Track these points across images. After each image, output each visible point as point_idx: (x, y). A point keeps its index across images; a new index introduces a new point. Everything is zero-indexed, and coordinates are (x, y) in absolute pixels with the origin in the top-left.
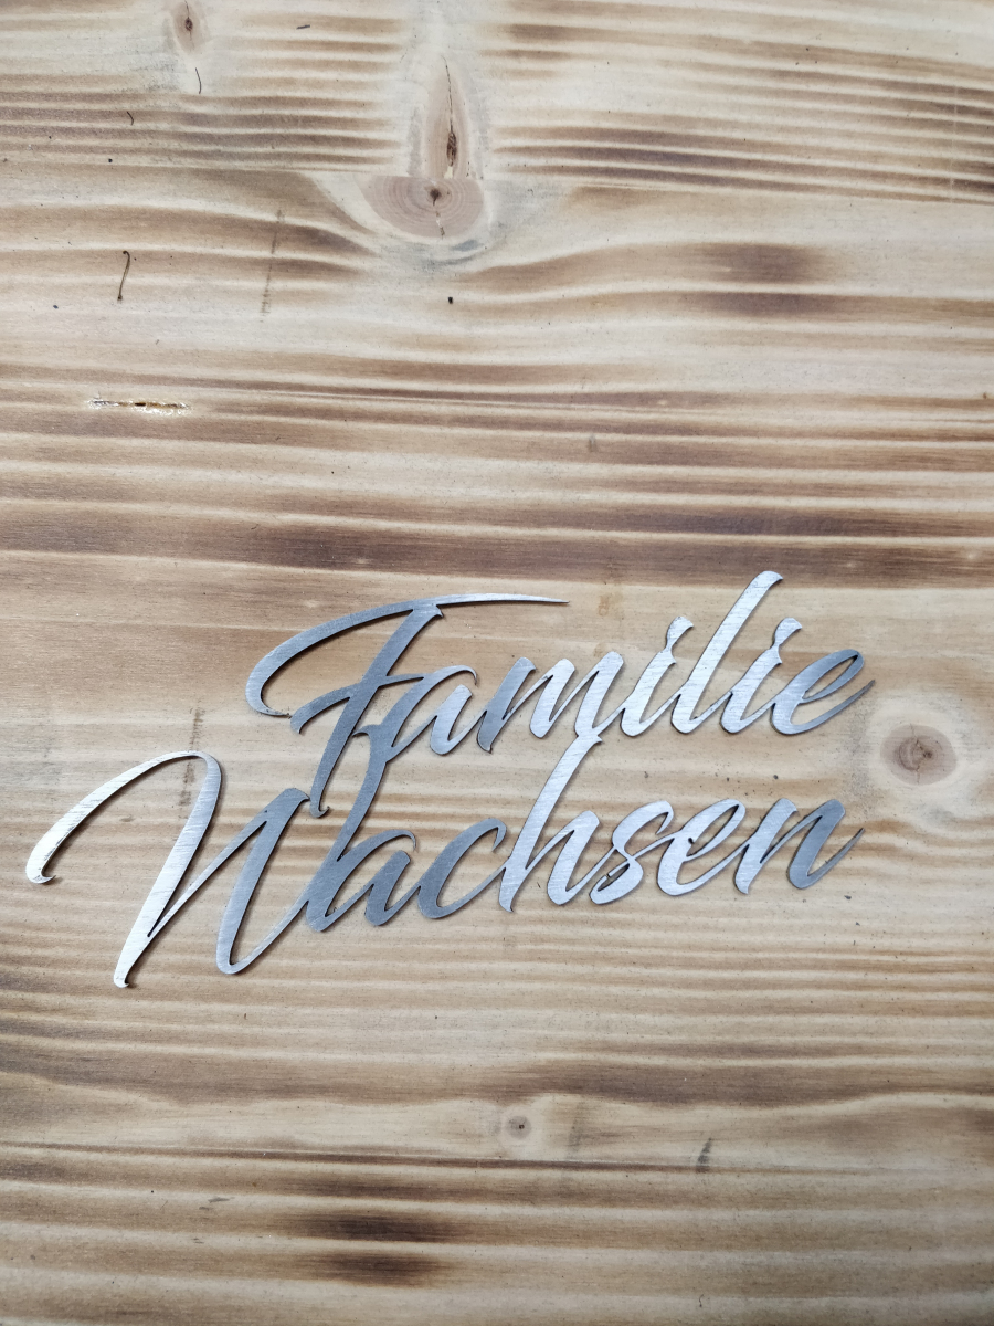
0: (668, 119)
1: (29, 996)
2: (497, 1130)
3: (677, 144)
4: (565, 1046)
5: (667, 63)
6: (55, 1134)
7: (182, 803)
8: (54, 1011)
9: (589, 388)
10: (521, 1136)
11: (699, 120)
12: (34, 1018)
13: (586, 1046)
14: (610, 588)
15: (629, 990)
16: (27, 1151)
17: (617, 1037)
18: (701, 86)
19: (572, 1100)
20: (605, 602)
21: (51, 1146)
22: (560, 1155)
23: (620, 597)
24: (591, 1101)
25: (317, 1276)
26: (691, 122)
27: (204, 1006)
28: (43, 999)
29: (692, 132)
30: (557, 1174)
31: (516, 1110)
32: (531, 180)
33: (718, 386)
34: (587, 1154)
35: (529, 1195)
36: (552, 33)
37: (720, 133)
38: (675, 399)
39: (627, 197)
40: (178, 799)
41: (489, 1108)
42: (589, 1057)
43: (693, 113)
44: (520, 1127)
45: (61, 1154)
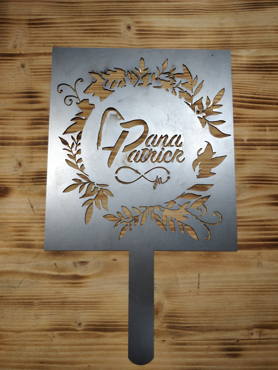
0: (262, 174)
1: (178, 318)
2: (249, 334)
3: (264, 178)
4: (257, 322)
5: (261, 164)
6: (184, 338)
7: (198, 288)
8: (183, 320)
9: (253, 219)
10: (252, 335)
11: (267, 174)
12: (180, 321)
13: (260, 321)
14: (259, 251)
15: (267, 313)
16: (181, 341)
17: (265, 320)
18: (267, 168)
19: (259, 329)
20: (258, 253)
21: (185, 340)
22: (258, 337)
23: (261, 253)
24: (262, 330)
25: (225, 357)
26: (266, 174)
27: (204, 319)
28: (181, 319)
29: (266, 176)
30: (258, 341)
31: (251, 331)
32: (242, 185)
33: (273, 218)
34: (262, 337)
35: (254, 344)
36: (243, 160)
37: (271, 176)
38: (267, 221)
39: (257, 187)
40: (197, 287)
41: (247, 331)
42: (261, 323)
43: (266, 173)
44: (252, 334)
45: (186, 341)
